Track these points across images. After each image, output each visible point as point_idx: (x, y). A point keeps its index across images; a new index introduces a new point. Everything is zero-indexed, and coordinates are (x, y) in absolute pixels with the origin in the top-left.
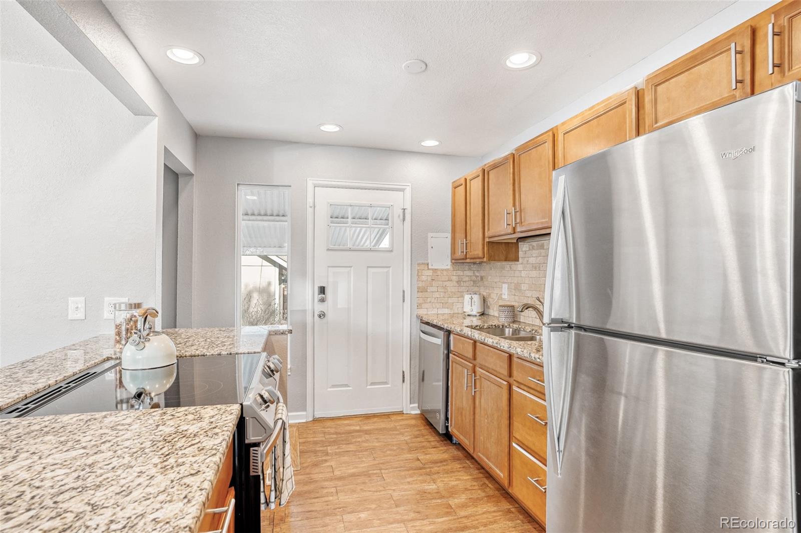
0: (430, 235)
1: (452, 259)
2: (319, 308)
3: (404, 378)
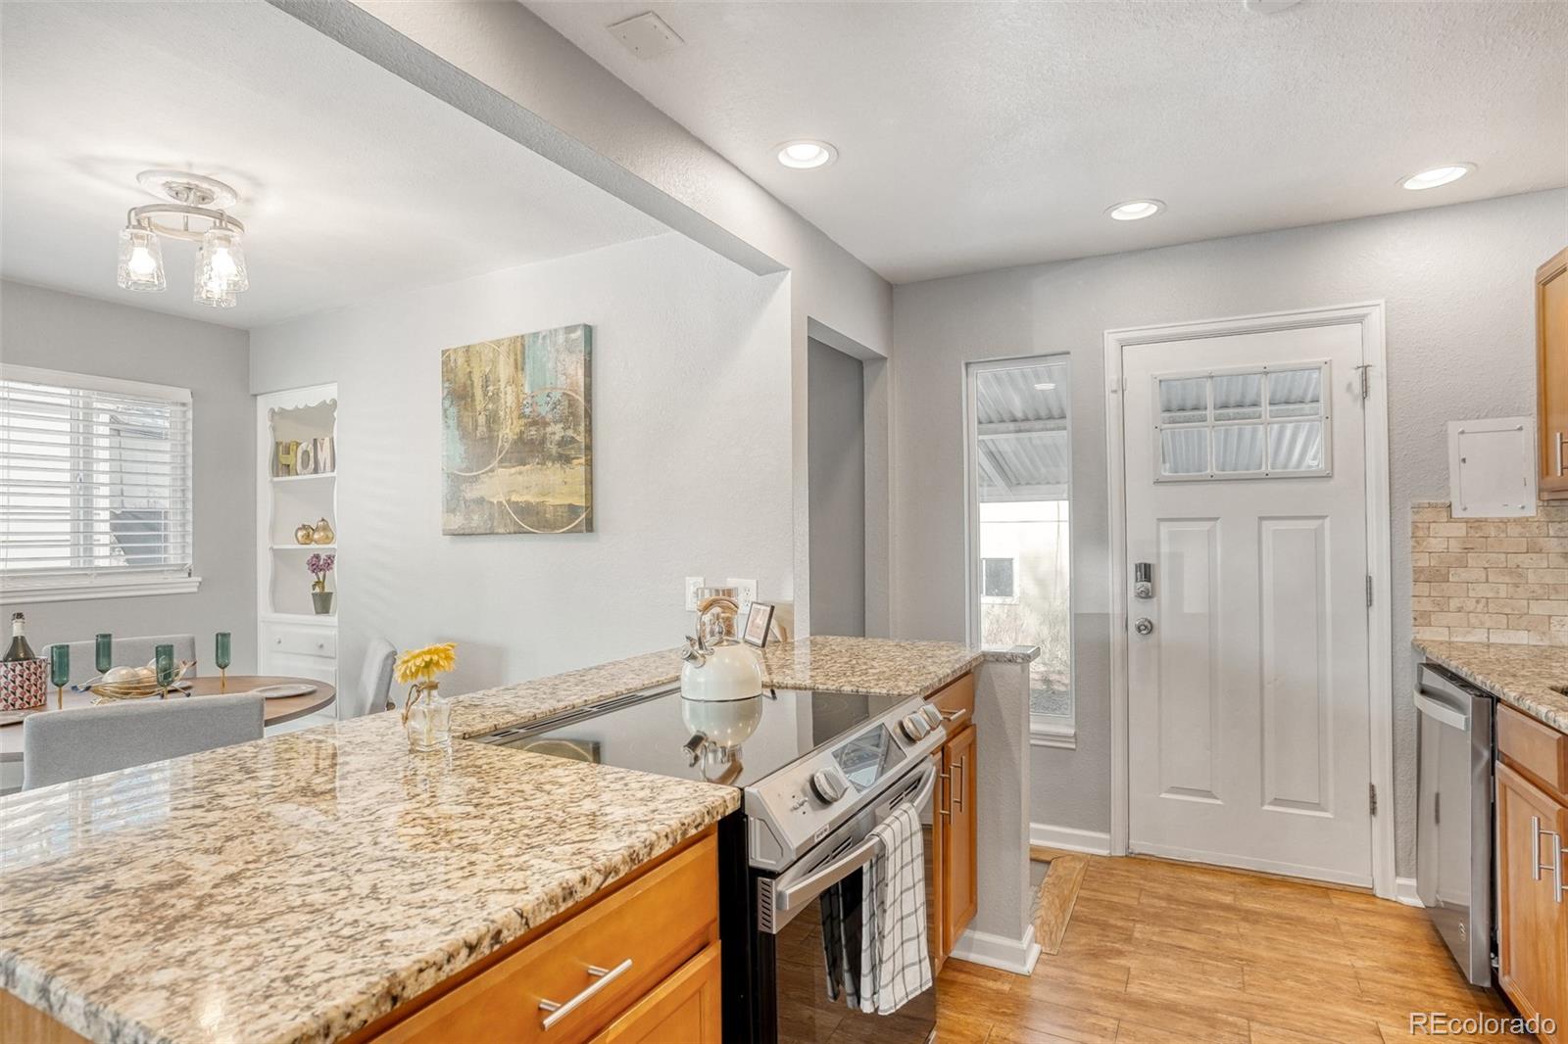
0: (1454, 428)
1: (1540, 491)
2: (1138, 611)
3: (1373, 802)
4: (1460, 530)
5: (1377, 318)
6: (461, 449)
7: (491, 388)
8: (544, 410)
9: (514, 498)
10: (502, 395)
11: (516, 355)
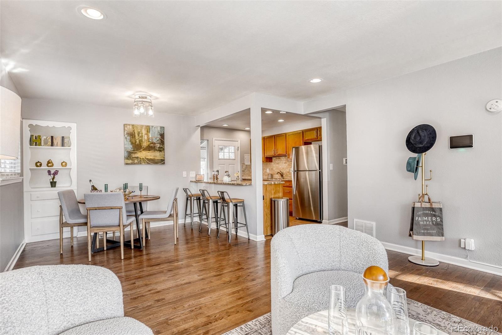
0: (245, 155)
4: (245, 166)
5: (239, 141)
6: (132, 146)
7: (140, 135)
8: (155, 141)
9: (147, 157)
10: (144, 137)
11: (147, 129)
